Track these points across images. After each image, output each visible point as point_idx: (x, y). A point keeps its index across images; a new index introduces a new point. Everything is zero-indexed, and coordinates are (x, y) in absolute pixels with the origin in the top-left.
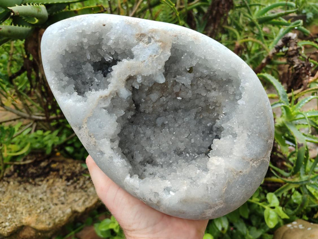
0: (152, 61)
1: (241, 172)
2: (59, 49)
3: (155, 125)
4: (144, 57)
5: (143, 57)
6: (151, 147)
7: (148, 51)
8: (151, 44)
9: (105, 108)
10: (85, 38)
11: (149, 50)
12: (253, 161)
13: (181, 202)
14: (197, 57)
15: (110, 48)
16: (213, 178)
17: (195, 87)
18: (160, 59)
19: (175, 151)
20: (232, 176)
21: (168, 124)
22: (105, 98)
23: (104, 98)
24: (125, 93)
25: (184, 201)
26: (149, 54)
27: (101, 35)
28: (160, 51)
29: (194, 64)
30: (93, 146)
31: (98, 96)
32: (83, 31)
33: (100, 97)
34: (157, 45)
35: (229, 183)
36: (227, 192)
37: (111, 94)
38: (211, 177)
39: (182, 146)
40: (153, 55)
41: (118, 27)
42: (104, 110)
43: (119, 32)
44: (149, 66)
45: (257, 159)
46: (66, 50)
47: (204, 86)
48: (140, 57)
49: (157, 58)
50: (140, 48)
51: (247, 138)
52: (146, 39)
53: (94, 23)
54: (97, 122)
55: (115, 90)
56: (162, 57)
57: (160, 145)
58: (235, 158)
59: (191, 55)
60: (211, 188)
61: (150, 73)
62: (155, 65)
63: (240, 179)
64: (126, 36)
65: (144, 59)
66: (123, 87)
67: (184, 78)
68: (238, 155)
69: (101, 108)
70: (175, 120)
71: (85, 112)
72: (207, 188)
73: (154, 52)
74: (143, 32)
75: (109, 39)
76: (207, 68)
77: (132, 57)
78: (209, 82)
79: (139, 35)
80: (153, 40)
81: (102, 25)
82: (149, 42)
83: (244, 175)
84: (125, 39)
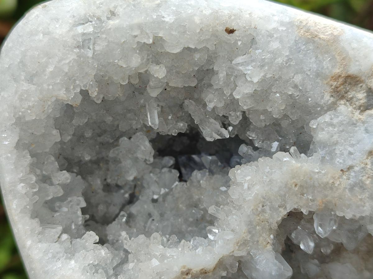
2: (67, 90)
4: (350, 153)
5: (346, 153)
7: (365, 136)
10: (158, 63)
11: (367, 131)
15: (233, 103)
26: (367, 147)
27: (212, 58)
32: (158, 40)
33: (182, 273)
37: (220, 265)
41: (275, 45)
43: (280, 60)
46: (85, 93)
48: (338, 152)
50: (341, 123)
53: (197, 20)
55: (238, 254)
61: (365, 211)
64: (298, 79)
65: (350, 163)
66: (269, 247)
74: (353, 70)
79: (341, 80)
81: (221, 29)
84: (296, 86)
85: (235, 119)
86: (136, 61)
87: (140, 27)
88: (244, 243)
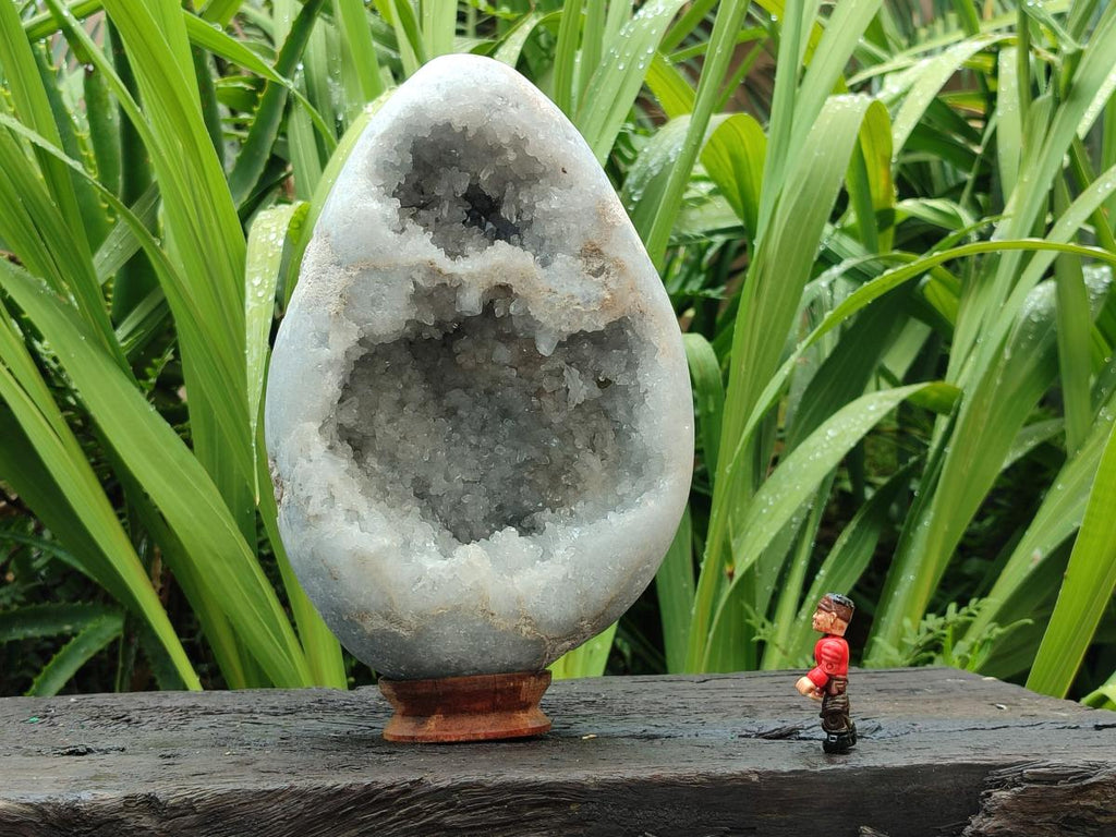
0: (564, 308)
1: (492, 614)
2: (460, 120)
3: (439, 395)
4: (562, 286)
5: (560, 284)
6: (388, 422)
7: (578, 286)
8: (595, 279)
9: (415, 284)
10: (515, 151)
11: (581, 285)
12: (528, 621)
13: (355, 554)
14: (634, 377)
15: (532, 207)
16: (443, 574)
17: (579, 417)
18: (580, 319)
19: (416, 480)
20: (474, 603)
21: (462, 420)
22: (433, 271)
23: (433, 269)
24: (471, 302)
25: (361, 560)
26: (573, 292)
27: (544, 174)
28: (594, 307)
29: (621, 381)
30: (327, 314)
31: (429, 257)
32: (526, 140)
33: (430, 262)
34: (600, 293)
35: (457, 609)
36: (438, 618)
37: (450, 276)
38: (443, 571)
39: (438, 485)
40: (578, 300)
42: (412, 287)
43: (573, 209)
44: (553, 306)
45: (536, 626)
46: (465, 129)
47: (596, 430)
48: (557, 279)
49: (576, 310)
50: (573, 268)
51: (560, 578)
52: (596, 265)
53: (554, 150)
54: (378, 290)
55: (464, 279)
56: (586, 317)
57: (405, 438)
58: (510, 586)
59: (632, 365)
60: (424, 586)
61: (542, 320)
62: (563, 317)
63: (478, 625)
64: (573, 226)
65: (558, 290)
66: (482, 290)
67: (581, 383)
68: (517, 587)
69: (411, 277)
70: (483, 428)
71: (380, 252)
72: (419, 580)
73: (584, 297)
74: (604, 249)
75: (545, 196)
76: (630, 411)
77: (545, 263)
78: (611, 436)
79: (593, 248)
80: (601, 278)
81: (561, 165)
82: (596, 274)
83: (490, 626)
84: (568, 229)
85: (526, 217)
86: (505, 140)
87: (524, 126)
88: (471, 275)
